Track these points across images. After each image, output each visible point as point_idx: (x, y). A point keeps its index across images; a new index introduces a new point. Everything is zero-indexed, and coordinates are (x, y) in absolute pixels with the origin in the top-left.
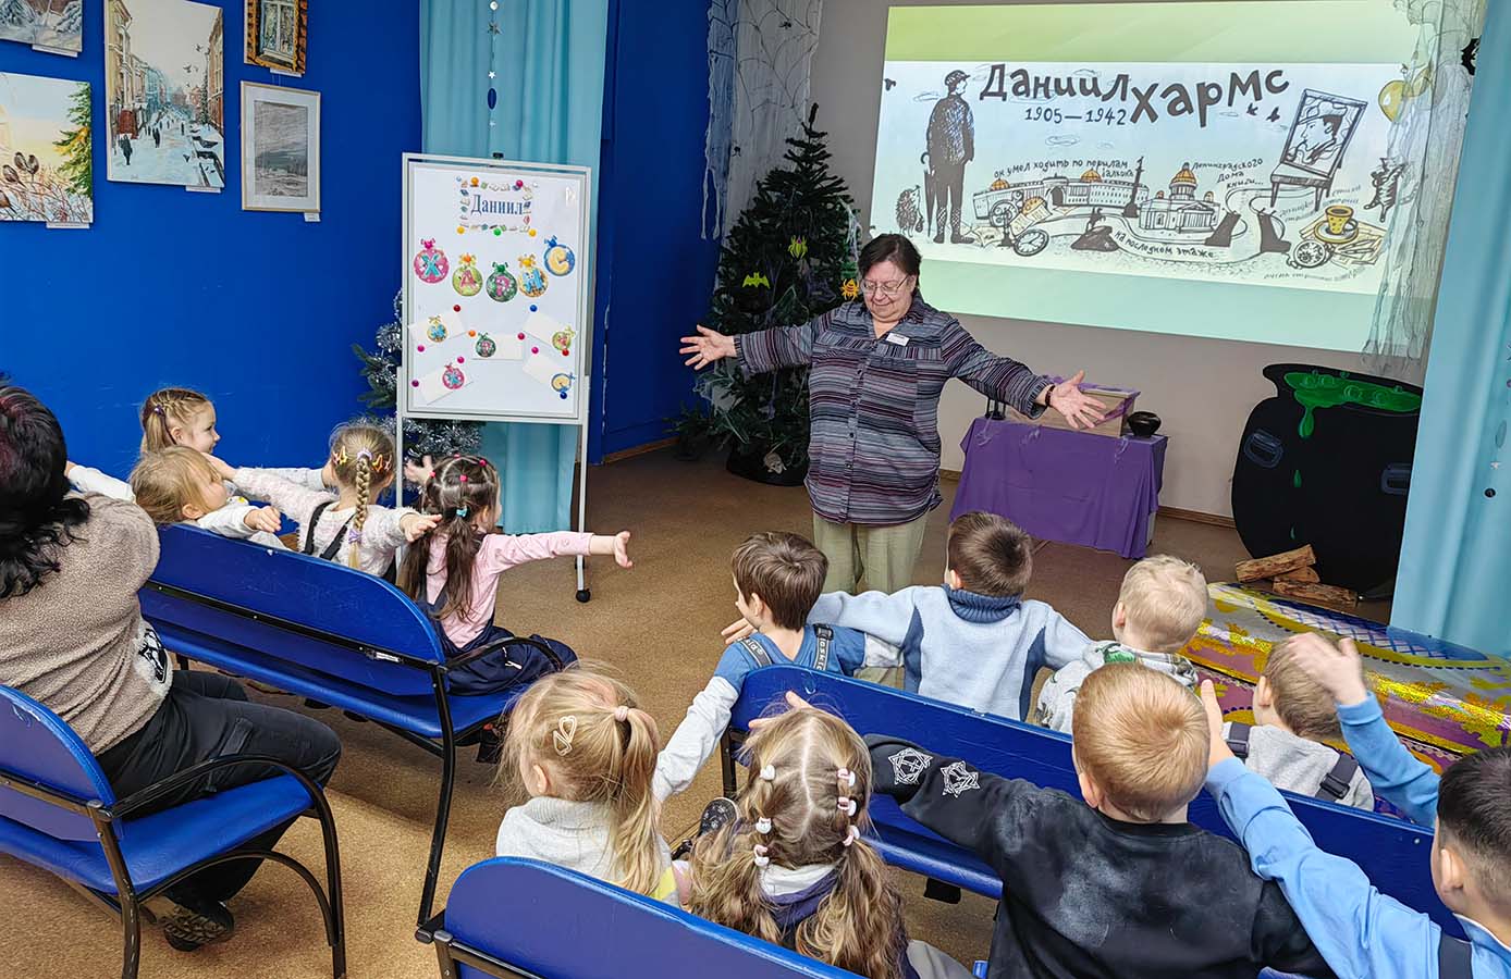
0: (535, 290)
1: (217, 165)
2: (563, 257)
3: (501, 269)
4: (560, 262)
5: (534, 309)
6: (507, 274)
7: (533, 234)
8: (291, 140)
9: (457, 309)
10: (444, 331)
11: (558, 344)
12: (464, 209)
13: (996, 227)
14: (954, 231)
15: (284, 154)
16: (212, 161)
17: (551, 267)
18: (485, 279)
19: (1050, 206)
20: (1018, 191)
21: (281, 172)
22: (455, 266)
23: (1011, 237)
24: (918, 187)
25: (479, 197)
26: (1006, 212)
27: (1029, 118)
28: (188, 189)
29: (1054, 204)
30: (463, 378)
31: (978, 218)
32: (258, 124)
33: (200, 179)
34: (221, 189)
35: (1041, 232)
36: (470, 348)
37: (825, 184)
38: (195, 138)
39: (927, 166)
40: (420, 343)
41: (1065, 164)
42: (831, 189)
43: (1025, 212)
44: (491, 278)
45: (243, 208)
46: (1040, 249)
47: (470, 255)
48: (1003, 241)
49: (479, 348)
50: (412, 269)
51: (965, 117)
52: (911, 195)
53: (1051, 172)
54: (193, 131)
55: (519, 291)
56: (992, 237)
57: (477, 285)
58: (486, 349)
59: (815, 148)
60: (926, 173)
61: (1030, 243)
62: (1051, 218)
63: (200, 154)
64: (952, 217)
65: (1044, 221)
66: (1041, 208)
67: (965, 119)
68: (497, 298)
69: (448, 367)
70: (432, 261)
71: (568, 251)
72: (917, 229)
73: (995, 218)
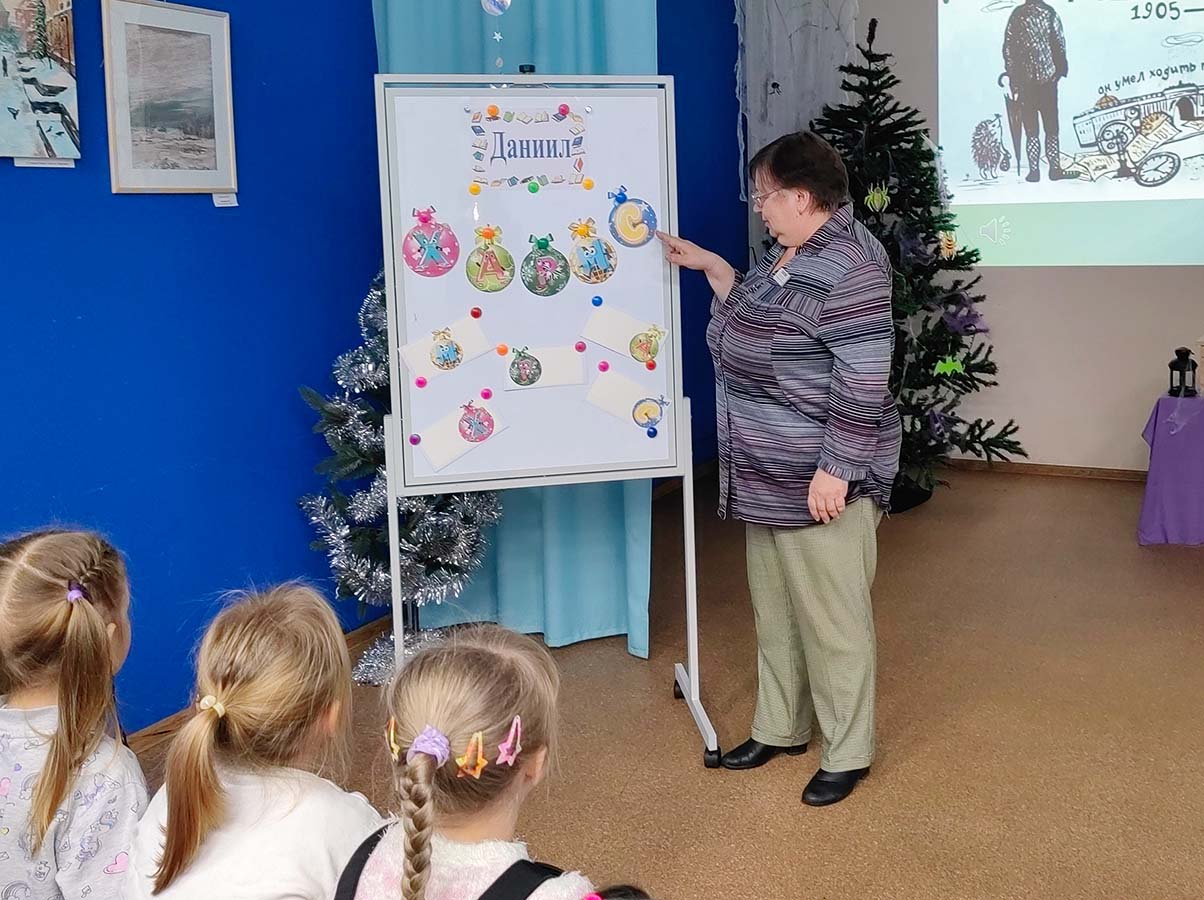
0: (598, 271)
1: (68, 124)
2: (638, 217)
3: (543, 245)
4: (634, 225)
5: (598, 302)
6: (554, 253)
7: (589, 186)
8: (187, 83)
9: (476, 314)
10: (457, 351)
11: (639, 354)
12: (478, 156)
13: (1106, 154)
14: (1051, 166)
15: (176, 105)
16: (59, 115)
17: (621, 234)
18: (518, 263)
19: (1178, 122)
20: (1132, 108)
21: (173, 133)
22: (468, 246)
23: (1129, 165)
24: (998, 116)
25: (501, 134)
26: (1120, 135)
27: (1137, 17)
28: (17, 163)
29: (1182, 119)
30: (491, 424)
31: (1082, 146)
32: (133, 59)
33: (38, 147)
34: (75, 160)
35: (1169, 155)
36: (500, 372)
37: (897, 117)
38: (27, 81)
39: (1007, 90)
40: (420, 374)
41: (1191, 68)
42: (903, 123)
43: (1144, 132)
44: (528, 259)
45: (114, 191)
46: (1170, 176)
47: (493, 227)
48: (1118, 170)
49: (516, 372)
50: (400, 256)
51: (1051, 25)
52: (990, 127)
53: (1174, 80)
54: (23, 70)
55: (572, 274)
56: (1105, 167)
57: (507, 273)
58: (527, 372)
59: (879, 74)
60: (1007, 98)
61: (1156, 169)
62: (1180, 136)
63: (37, 106)
64: (1046, 148)
65: (1172, 141)
66: (1166, 126)
67: (1051, 27)
68: (540, 291)
69: (467, 408)
70: (432, 241)
71: (645, 207)
72: (1002, 168)
73: (1105, 143)
